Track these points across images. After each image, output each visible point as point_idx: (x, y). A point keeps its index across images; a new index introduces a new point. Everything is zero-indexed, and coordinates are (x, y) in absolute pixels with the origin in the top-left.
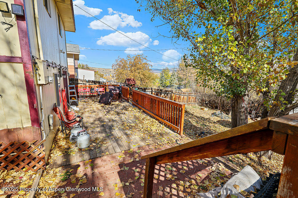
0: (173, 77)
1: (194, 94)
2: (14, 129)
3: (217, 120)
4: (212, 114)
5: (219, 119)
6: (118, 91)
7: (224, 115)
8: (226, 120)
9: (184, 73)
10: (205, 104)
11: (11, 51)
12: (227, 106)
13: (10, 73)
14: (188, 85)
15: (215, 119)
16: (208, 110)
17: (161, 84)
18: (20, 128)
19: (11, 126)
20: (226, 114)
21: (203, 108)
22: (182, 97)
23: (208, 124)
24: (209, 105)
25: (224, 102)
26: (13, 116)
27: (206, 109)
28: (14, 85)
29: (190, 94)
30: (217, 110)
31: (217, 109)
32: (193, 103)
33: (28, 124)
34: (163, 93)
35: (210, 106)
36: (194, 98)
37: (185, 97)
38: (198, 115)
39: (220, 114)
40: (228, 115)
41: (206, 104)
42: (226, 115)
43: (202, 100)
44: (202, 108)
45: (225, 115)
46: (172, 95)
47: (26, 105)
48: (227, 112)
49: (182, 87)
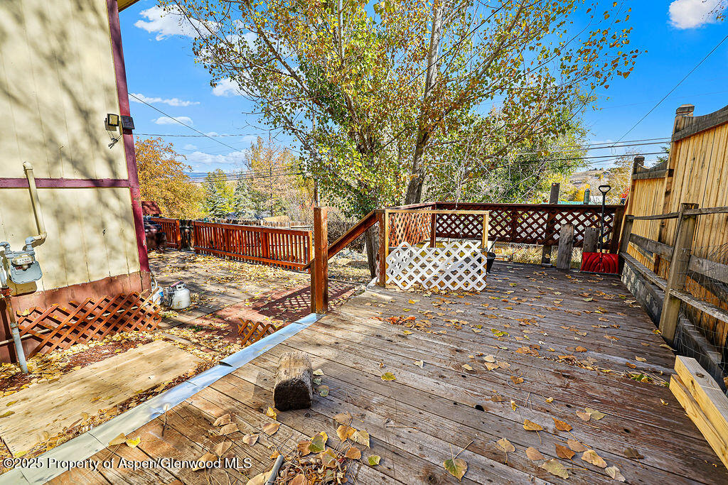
0: (241, 193)
1: (301, 224)
2: (118, 276)
3: (347, 262)
6: (154, 230)
7: (355, 253)
8: (360, 260)
9: (266, 184)
11: (115, 173)
13: (113, 202)
14: (277, 209)
15: (344, 261)
17: (213, 210)
18: (125, 275)
19: (114, 273)
26: (116, 258)
28: (117, 216)
29: (293, 224)
33: (135, 269)
39: (349, 253)
40: (361, 253)
42: (359, 254)
45: (357, 253)
47: (132, 243)
48: (359, 249)
49: (264, 214)
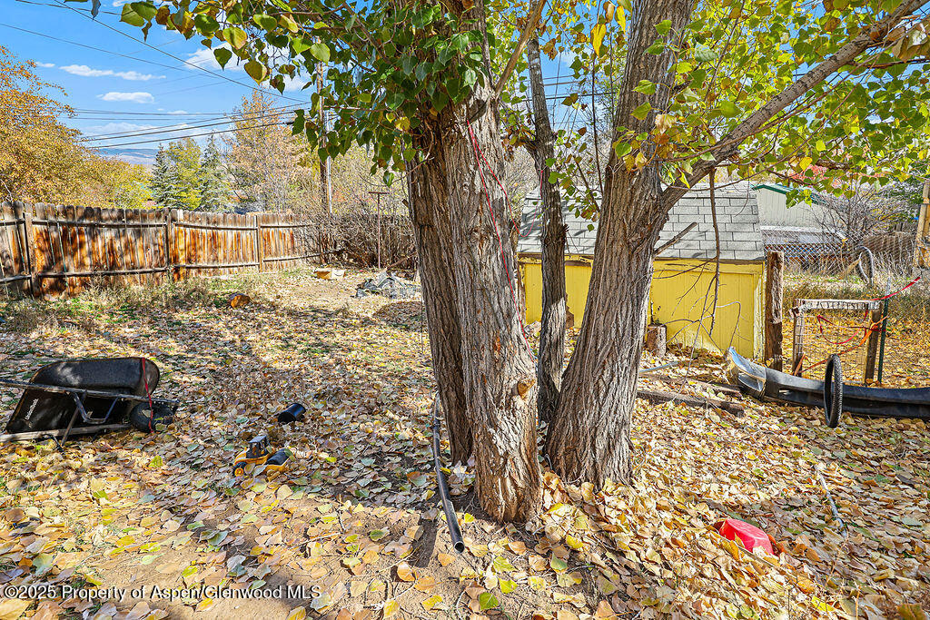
0: (210, 171)
1: (287, 219)
3: (379, 308)
4: (360, 287)
5: (383, 301)
8: (408, 300)
10: (335, 253)
12: (405, 250)
15: (368, 305)
16: (345, 275)
17: (161, 201)
20: (407, 277)
21: (325, 270)
22: (231, 236)
23: (338, 336)
24: (350, 257)
25: (392, 234)
27: (336, 273)
29: (266, 219)
30: (376, 269)
31: (377, 266)
32: (287, 257)
34: (110, 227)
35: (351, 260)
36: (288, 237)
37: (244, 235)
38: (301, 304)
39: (384, 282)
40: (412, 279)
41: (339, 253)
42: (408, 282)
43: (323, 241)
44: (321, 270)
45: (403, 281)
46: (173, 231)
48: (407, 268)
49: (255, 206)
